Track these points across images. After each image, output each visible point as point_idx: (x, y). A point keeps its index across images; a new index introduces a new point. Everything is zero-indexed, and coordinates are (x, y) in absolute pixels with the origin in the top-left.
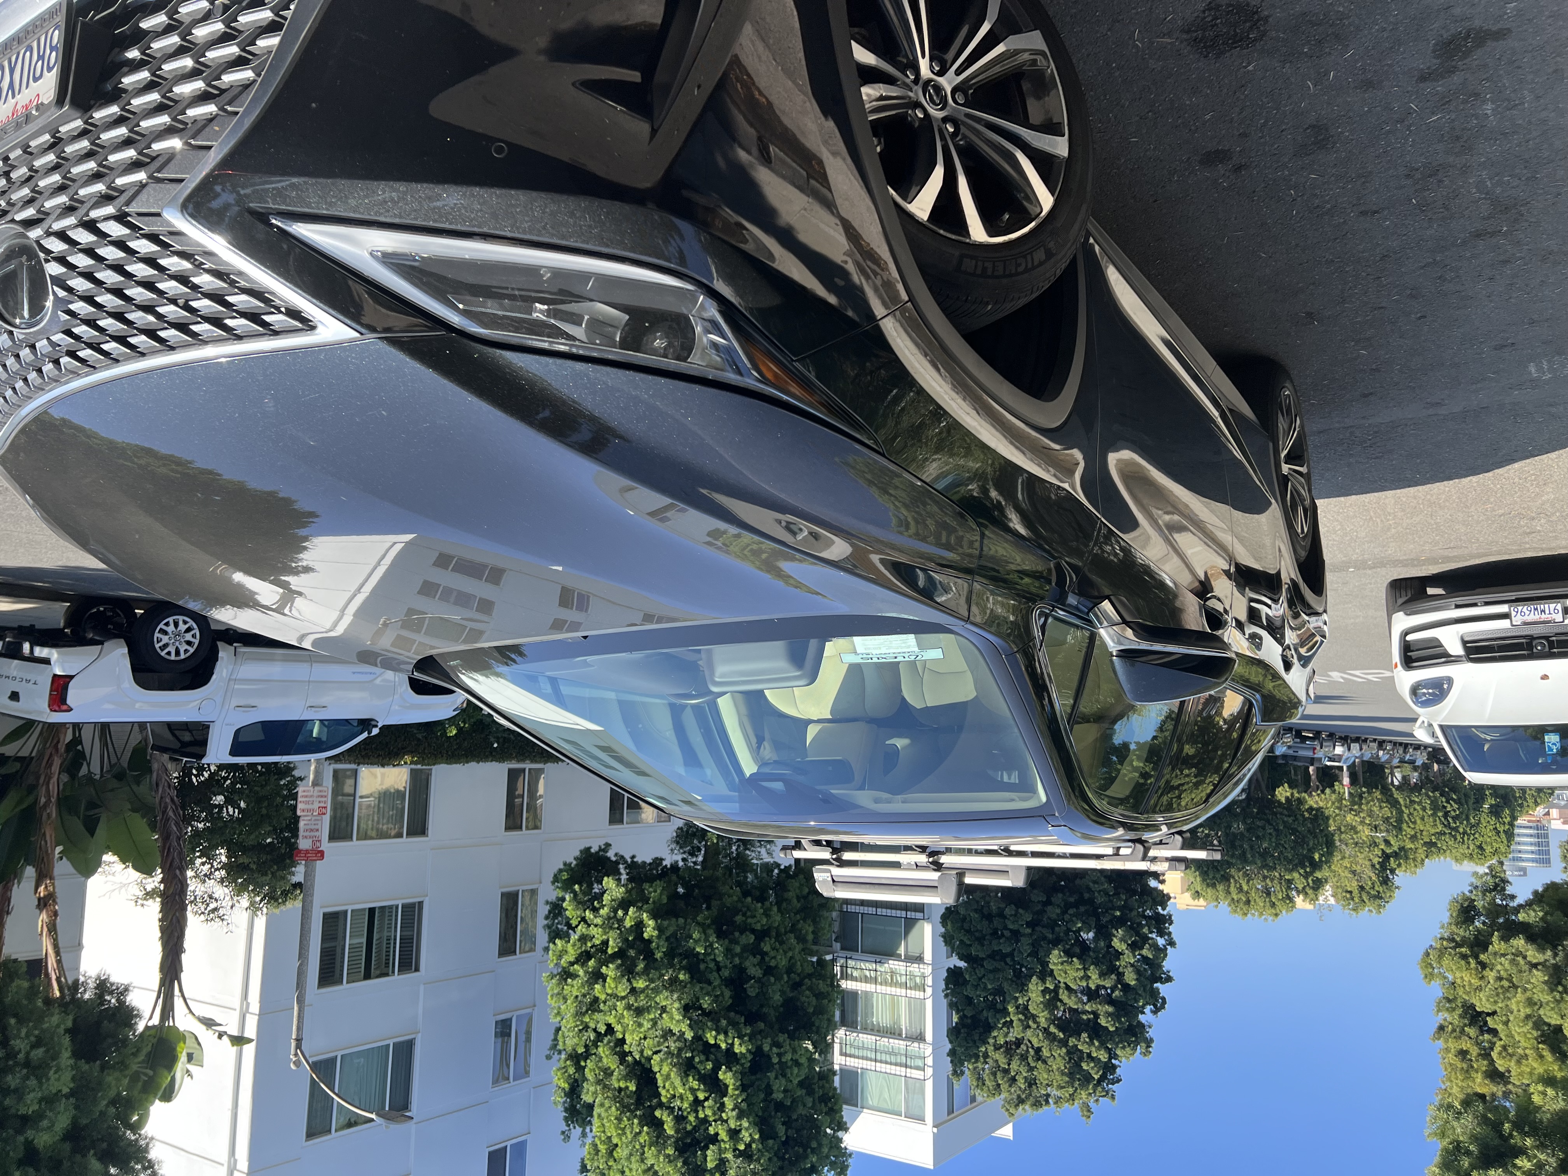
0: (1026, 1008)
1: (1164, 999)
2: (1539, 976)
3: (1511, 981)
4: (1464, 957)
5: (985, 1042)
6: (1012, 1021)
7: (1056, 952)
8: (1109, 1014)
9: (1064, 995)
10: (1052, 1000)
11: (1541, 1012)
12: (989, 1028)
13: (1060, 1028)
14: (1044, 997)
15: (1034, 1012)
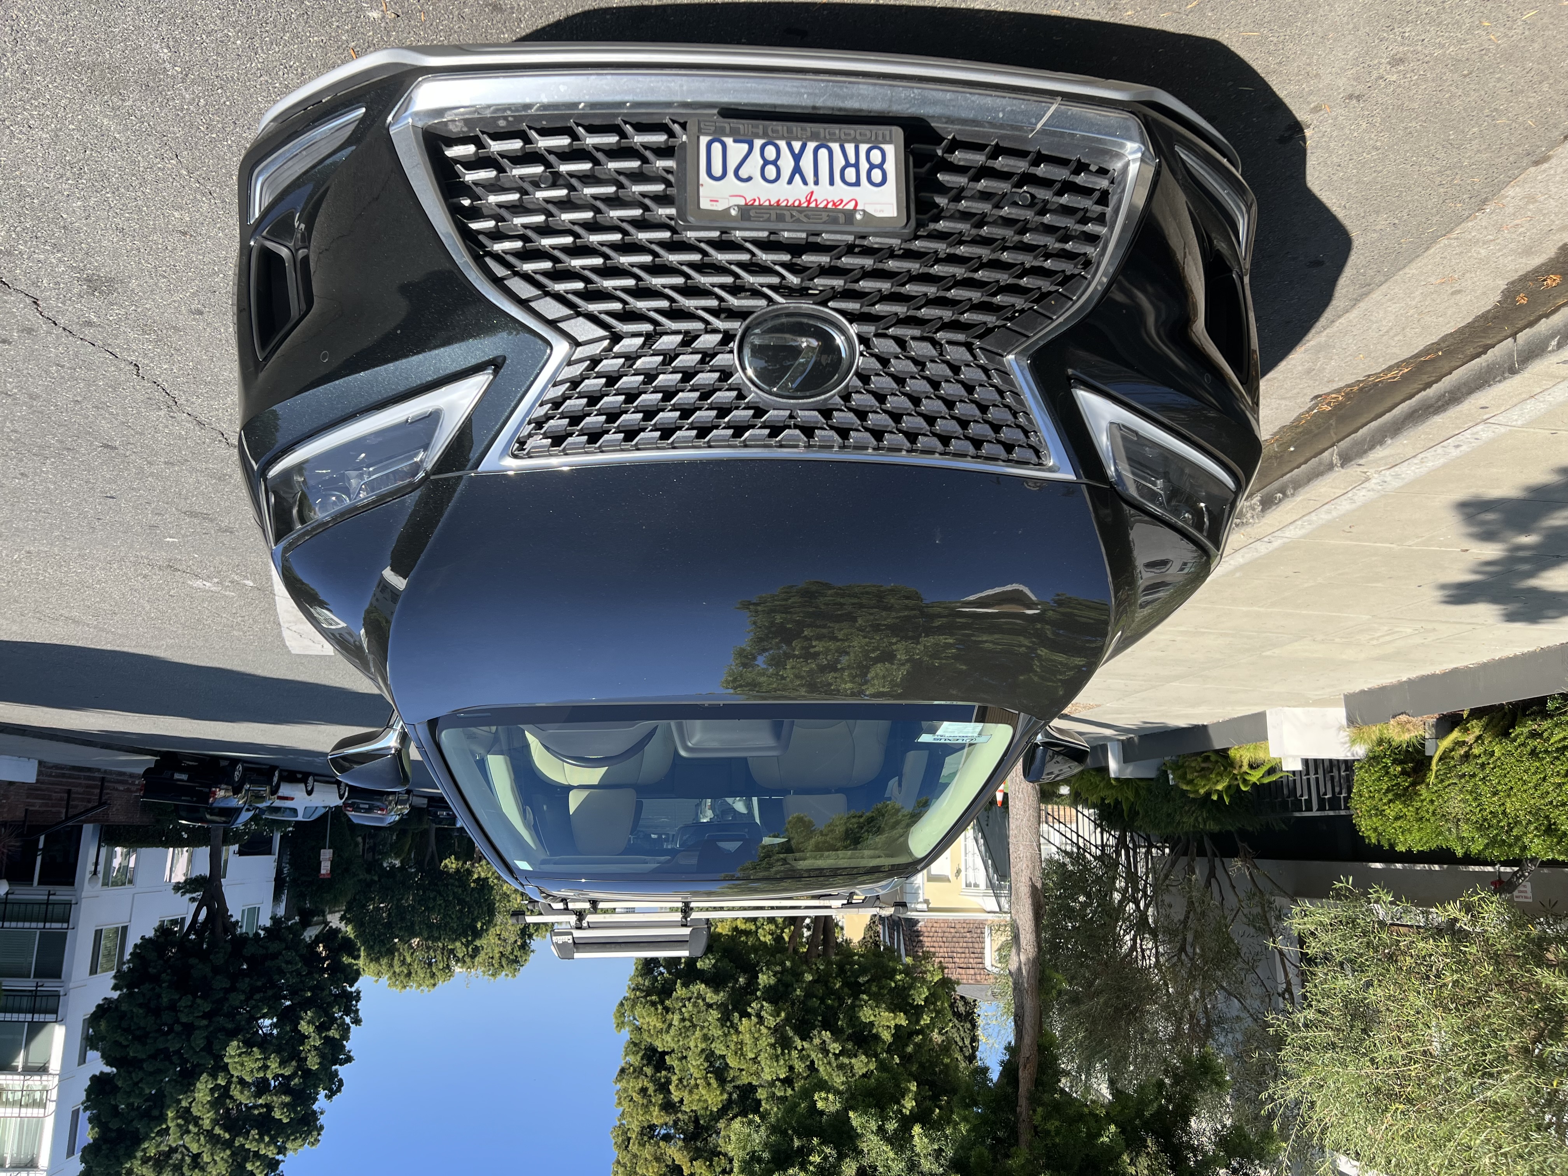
0: (188, 1110)
1: (341, 1082)
2: (715, 1014)
3: (691, 1021)
4: (653, 1004)
5: (131, 1156)
6: (168, 1128)
7: (235, 1043)
8: (284, 1105)
9: (235, 1092)
10: (222, 1096)
11: (713, 1046)
12: (136, 1140)
13: (226, 1128)
14: (212, 1094)
15: (199, 1114)
